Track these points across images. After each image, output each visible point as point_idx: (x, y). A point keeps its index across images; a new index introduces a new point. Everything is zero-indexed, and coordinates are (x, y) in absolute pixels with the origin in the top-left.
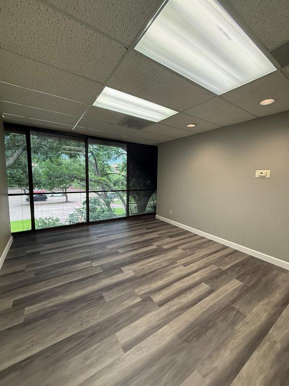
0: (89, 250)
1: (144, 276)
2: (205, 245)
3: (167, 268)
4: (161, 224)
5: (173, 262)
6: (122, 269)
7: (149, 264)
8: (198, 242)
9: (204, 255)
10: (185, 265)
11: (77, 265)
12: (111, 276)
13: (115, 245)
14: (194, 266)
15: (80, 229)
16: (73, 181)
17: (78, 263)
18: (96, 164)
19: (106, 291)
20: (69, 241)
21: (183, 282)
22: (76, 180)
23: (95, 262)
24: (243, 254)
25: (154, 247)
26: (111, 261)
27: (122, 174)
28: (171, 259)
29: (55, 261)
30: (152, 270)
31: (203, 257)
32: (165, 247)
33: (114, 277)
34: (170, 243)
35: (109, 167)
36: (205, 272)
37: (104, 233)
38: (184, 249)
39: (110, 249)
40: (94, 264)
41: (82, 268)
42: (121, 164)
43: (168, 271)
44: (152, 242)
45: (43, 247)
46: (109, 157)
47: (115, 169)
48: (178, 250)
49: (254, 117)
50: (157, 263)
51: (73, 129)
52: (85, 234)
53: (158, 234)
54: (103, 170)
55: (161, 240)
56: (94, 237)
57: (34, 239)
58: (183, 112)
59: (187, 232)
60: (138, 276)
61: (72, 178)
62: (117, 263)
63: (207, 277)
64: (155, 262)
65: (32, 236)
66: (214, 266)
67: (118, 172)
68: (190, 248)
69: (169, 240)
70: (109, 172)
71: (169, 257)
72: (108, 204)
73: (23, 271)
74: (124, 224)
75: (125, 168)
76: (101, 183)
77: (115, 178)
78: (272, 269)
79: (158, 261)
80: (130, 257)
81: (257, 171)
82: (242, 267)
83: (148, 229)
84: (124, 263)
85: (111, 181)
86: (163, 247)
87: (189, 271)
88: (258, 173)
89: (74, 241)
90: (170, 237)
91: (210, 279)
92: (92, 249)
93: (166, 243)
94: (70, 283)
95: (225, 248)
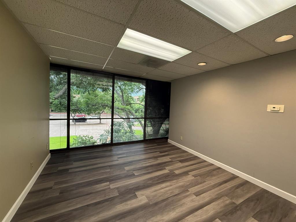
0: (109, 170)
1: (156, 204)
2: (215, 172)
3: (180, 196)
4: (172, 148)
5: (185, 189)
6: (136, 193)
7: (162, 190)
8: (207, 169)
9: (215, 185)
10: (197, 194)
11: (97, 185)
12: (126, 200)
13: (132, 167)
14: (206, 197)
15: (105, 149)
16: (105, 108)
17: (98, 184)
18: (123, 96)
19: (119, 219)
20: (94, 160)
21: (196, 216)
22: (107, 108)
23: (113, 183)
24: (255, 186)
25: (166, 171)
26: (126, 183)
27: (141, 103)
28: (182, 186)
29: (78, 180)
30: (165, 198)
31: (214, 187)
32: (177, 172)
33: (129, 202)
34: (181, 168)
35: (132, 99)
36: (218, 205)
37: (123, 154)
38: (195, 176)
39: (127, 171)
40: (112, 186)
41: (101, 189)
42: (142, 96)
43: (180, 200)
44: (164, 166)
45: (72, 164)
46: (132, 91)
47: (137, 100)
48: (190, 176)
49: (265, 55)
50: (169, 190)
51: (103, 68)
52: (108, 154)
53: (170, 158)
54: (127, 101)
55: (173, 164)
56: (115, 158)
57: (68, 157)
58: (196, 51)
59: (196, 158)
60: (151, 203)
61: (104, 106)
62: (133, 187)
63: (221, 212)
64: (167, 189)
65: (66, 154)
66: (227, 198)
67: (139, 102)
68: (200, 175)
69: (180, 165)
70: (132, 102)
71: (181, 184)
72: (130, 127)
73: (51, 188)
74: (141, 146)
75: (144, 100)
76: (126, 111)
77: (137, 106)
78: (291, 209)
79: (171, 187)
80: (144, 180)
81: (268, 105)
82: (256, 203)
83: (161, 152)
84: (138, 187)
85: (133, 109)
86: (174, 171)
87: (202, 202)
88: (270, 108)
89: (98, 161)
90: (181, 161)
91: (224, 215)
92: (112, 170)
93: (178, 167)
94: (88, 206)
95: (234, 177)
